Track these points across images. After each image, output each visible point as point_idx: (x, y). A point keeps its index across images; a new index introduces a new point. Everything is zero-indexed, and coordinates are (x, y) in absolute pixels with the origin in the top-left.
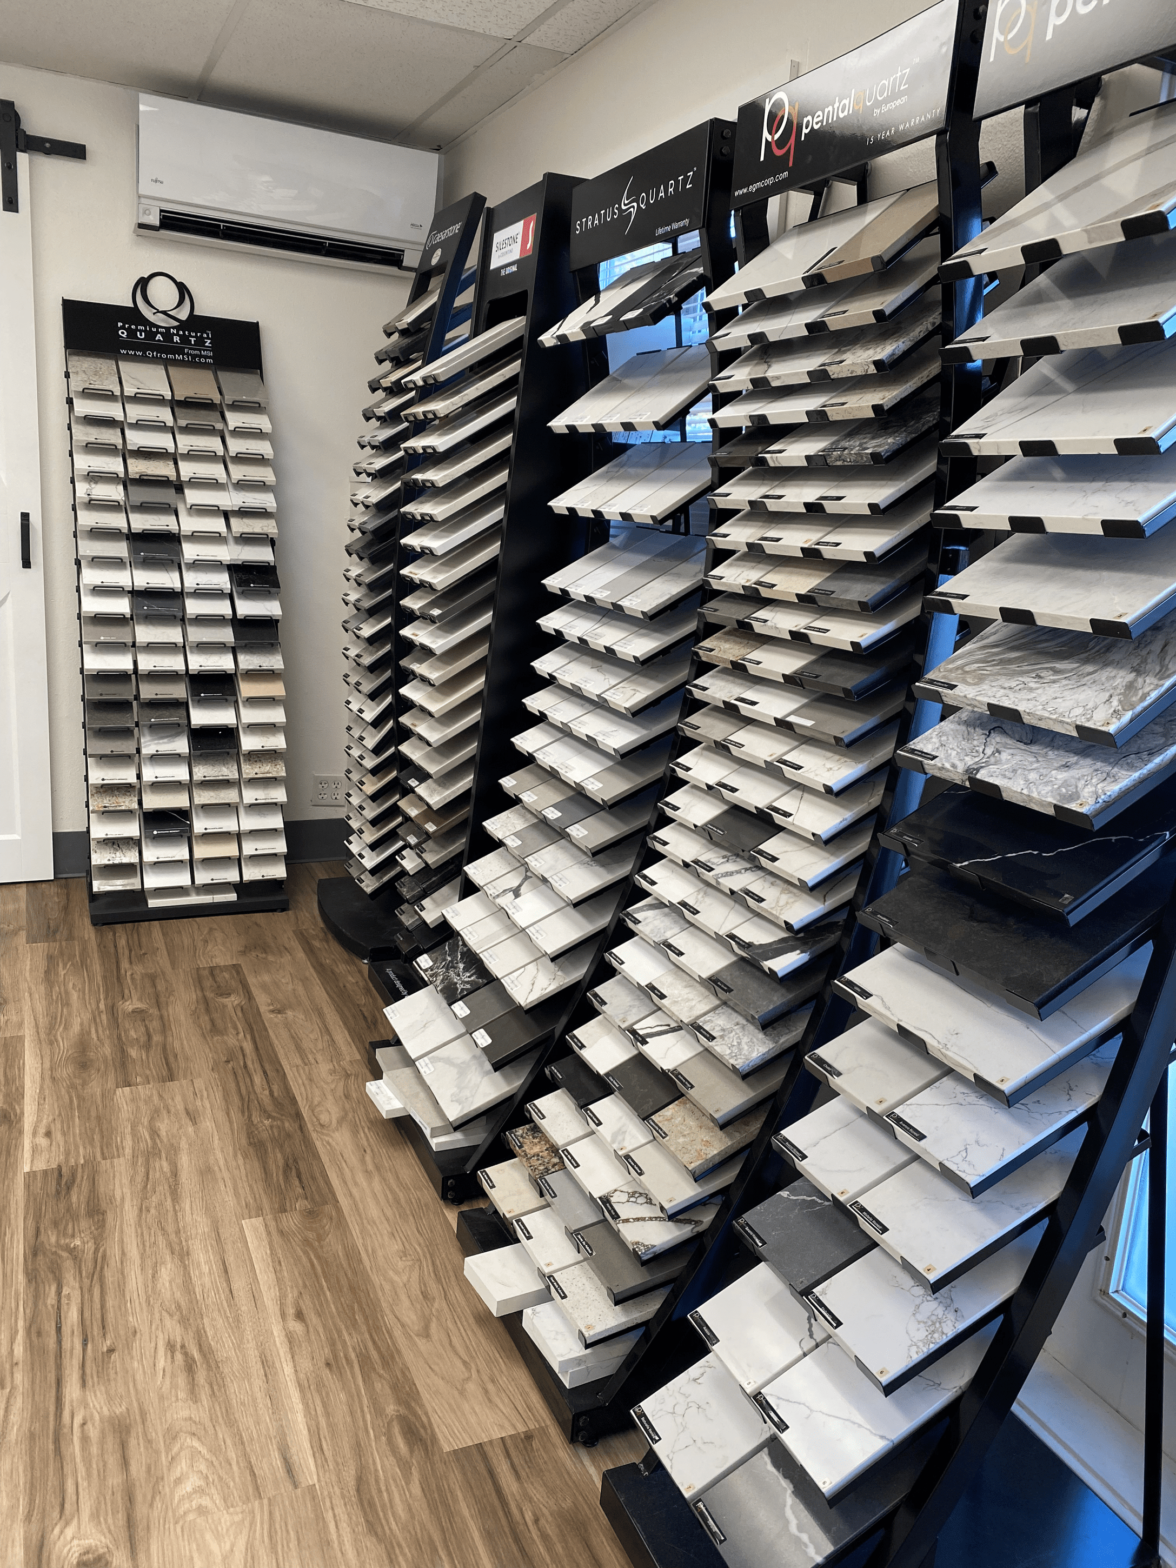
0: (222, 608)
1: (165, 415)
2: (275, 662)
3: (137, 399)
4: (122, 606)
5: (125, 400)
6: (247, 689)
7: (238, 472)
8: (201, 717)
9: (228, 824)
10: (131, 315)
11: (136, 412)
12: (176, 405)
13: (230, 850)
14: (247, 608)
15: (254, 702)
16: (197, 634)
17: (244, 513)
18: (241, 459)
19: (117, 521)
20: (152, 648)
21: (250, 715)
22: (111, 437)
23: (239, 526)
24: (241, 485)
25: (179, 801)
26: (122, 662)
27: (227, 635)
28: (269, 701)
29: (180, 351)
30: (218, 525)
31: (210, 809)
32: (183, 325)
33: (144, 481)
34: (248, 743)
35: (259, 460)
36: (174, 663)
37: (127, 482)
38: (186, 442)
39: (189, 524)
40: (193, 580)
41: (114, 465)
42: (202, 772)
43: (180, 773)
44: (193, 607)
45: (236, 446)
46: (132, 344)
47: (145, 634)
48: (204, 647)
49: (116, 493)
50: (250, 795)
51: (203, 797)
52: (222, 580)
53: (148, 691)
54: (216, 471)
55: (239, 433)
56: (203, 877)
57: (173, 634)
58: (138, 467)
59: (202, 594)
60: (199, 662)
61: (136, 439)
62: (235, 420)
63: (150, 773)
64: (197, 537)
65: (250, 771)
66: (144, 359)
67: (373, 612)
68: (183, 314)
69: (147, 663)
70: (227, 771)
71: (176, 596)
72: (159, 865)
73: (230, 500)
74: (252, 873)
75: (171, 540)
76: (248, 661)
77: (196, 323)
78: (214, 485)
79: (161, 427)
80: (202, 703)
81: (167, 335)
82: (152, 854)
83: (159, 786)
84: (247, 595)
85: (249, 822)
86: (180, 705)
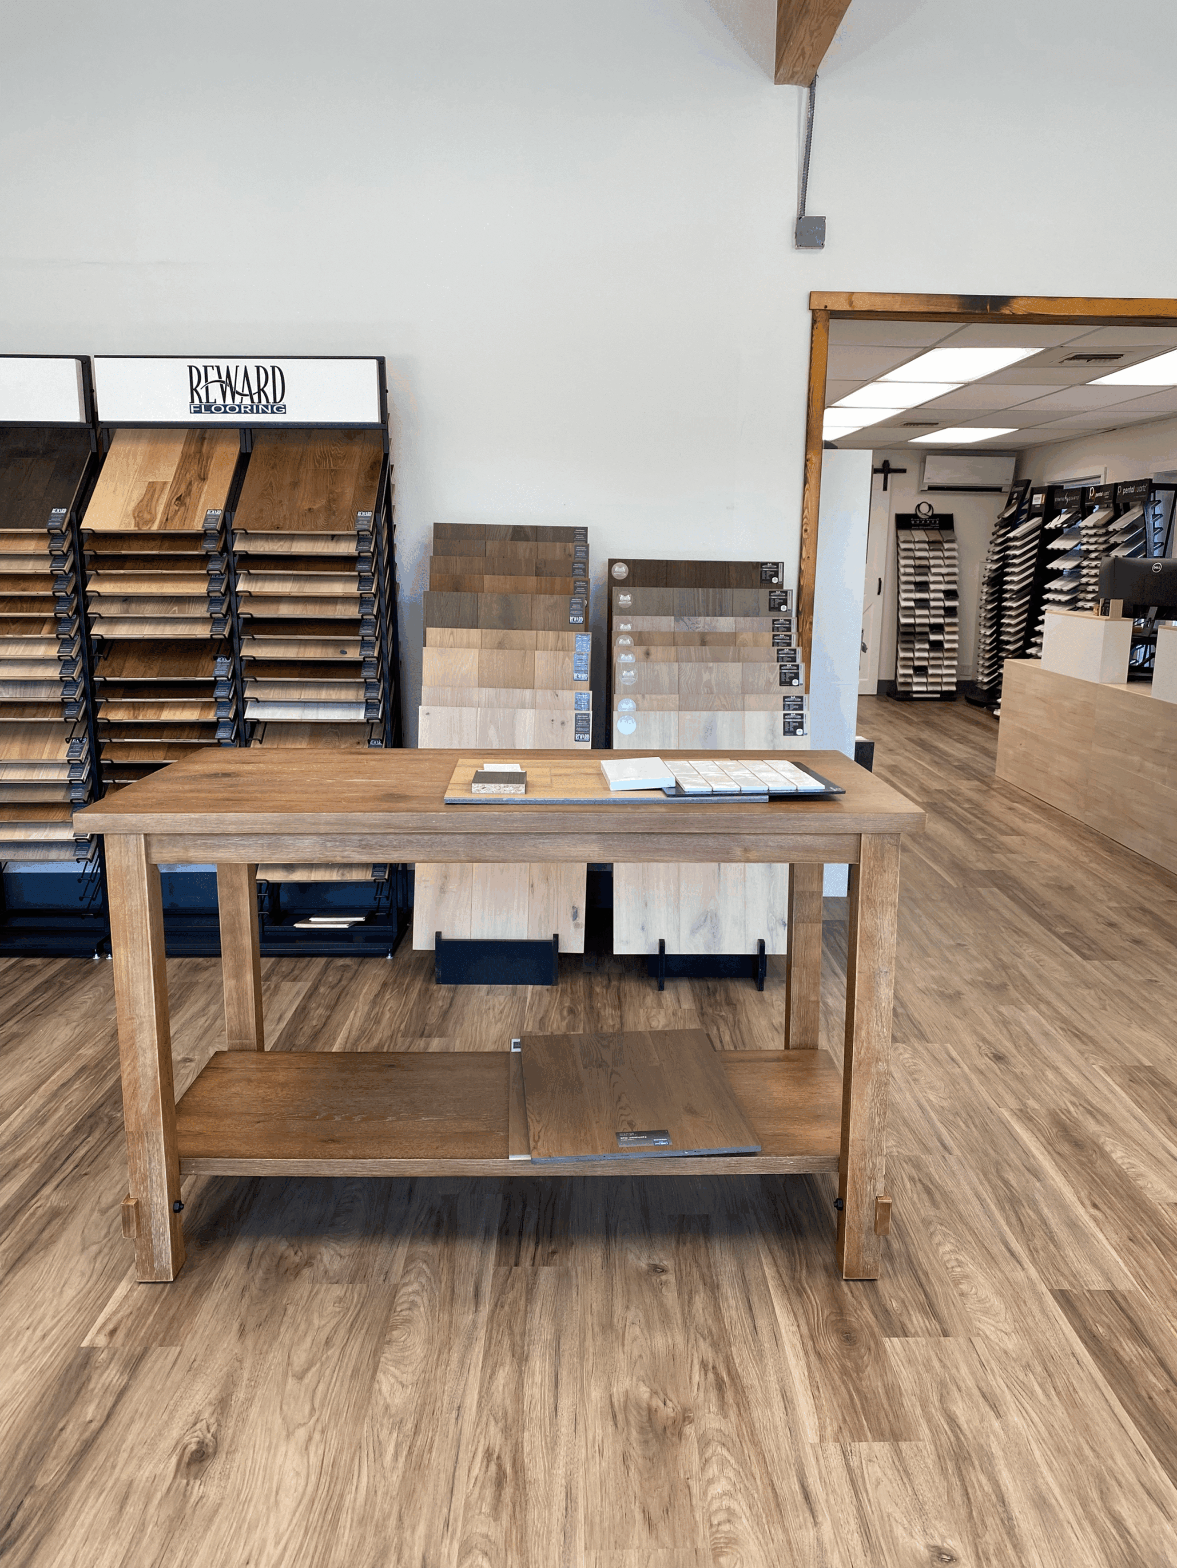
0: (941, 604)
1: (926, 546)
2: (955, 620)
3: (918, 542)
4: (912, 604)
5: (914, 542)
6: (947, 629)
7: (947, 562)
8: (933, 637)
9: (939, 672)
10: (915, 516)
11: (918, 546)
12: (928, 543)
13: (939, 680)
14: (949, 604)
15: (949, 633)
16: (933, 612)
17: (948, 574)
18: (948, 558)
19: (911, 579)
20: (920, 616)
21: (947, 637)
22: (910, 554)
23: (947, 578)
24: (948, 566)
25: (925, 663)
26: (911, 621)
27: (942, 612)
28: (954, 633)
29: (929, 525)
30: (940, 578)
31: (934, 666)
32: (930, 517)
33: (920, 567)
34: (947, 646)
35: (954, 558)
36: (926, 621)
37: (914, 567)
38: (932, 554)
39: (932, 579)
40: (932, 595)
41: (911, 562)
42: (932, 655)
43: (926, 655)
44: (932, 604)
45: (947, 554)
46: (915, 525)
47: (918, 612)
48: (935, 616)
49: (912, 570)
50: (946, 663)
51: (932, 662)
52: (941, 595)
53: (918, 629)
54: (940, 562)
55: (948, 550)
56: (930, 688)
57: (926, 612)
58: (918, 562)
59: (935, 600)
60: (933, 621)
61: (919, 554)
62: (946, 546)
63: (917, 654)
64: (934, 583)
65: (947, 655)
66: (919, 529)
67: (991, 602)
68: (930, 514)
69: (918, 621)
70: (940, 655)
71: (927, 601)
72: (918, 684)
73: (944, 570)
74: (945, 688)
75: (926, 584)
76: (948, 620)
77: (934, 516)
78: (940, 566)
79: (925, 550)
80: (934, 633)
81: (926, 521)
82: (916, 680)
83: (920, 659)
84: (948, 600)
85: (945, 671)
86: (926, 634)
